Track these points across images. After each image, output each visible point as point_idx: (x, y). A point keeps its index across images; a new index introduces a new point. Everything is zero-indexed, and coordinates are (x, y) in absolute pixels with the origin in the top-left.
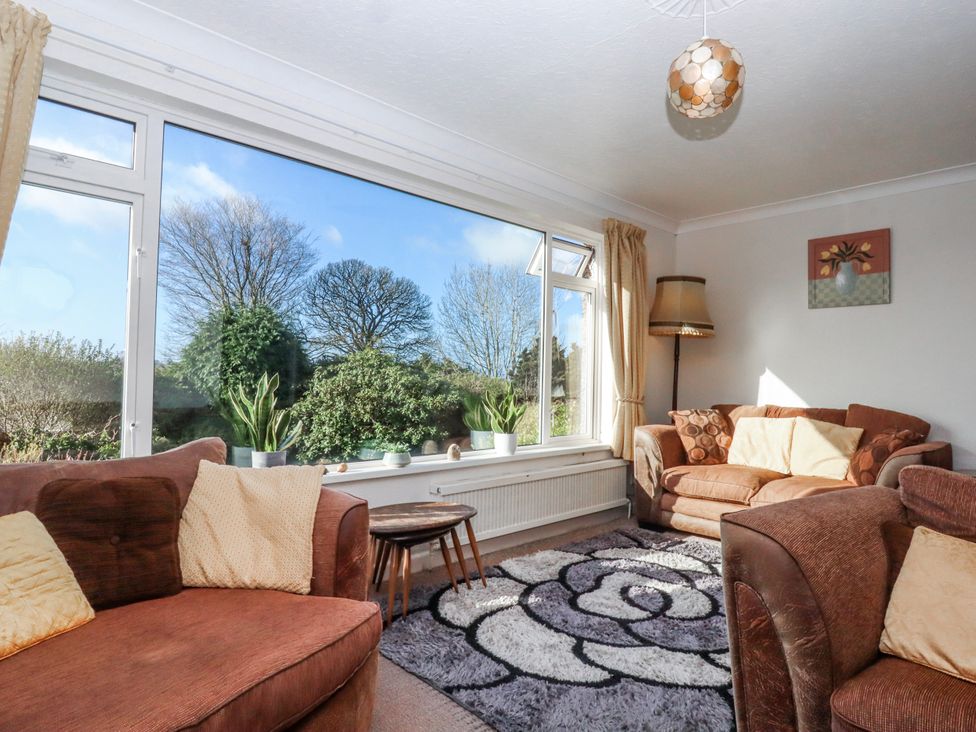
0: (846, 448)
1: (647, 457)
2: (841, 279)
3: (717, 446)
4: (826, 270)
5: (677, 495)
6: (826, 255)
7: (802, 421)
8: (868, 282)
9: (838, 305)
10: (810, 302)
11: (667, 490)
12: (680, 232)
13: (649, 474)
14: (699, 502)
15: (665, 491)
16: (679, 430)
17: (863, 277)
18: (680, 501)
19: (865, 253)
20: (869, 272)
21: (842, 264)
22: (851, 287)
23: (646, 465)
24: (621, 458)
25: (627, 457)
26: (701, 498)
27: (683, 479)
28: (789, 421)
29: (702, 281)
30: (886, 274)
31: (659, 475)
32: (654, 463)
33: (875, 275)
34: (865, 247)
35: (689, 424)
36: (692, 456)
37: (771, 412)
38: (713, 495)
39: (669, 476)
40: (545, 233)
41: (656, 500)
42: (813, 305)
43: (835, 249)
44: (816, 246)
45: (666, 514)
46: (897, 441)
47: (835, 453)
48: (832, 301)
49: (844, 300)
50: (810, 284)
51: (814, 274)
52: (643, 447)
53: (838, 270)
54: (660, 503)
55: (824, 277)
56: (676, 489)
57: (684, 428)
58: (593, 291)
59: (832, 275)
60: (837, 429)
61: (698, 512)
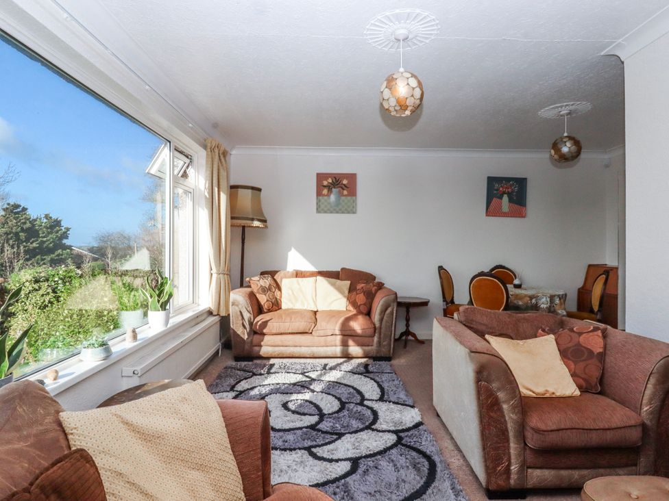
0: (344, 292)
1: (241, 312)
2: (333, 198)
3: (276, 298)
4: (325, 192)
5: (264, 334)
6: (325, 183)
7: (319, 278)
8: (346, 201)
9: (331, 212)
10: (317, 209)
11: (257, 332)
12: (234, 152)
13: (243, 323)
14: (279, 337)
15: (255, 333)
16: (255, 291)
17: (343, 198)
18: (266, 338)
19: (344, 185)
20: (346, 196)
21: (333, 189)
22: (338, 203)
23: (240, 318)
24: (218, 315)
25: (223, 314)
26: (281, 334)
27: (269, 323)
28: (312, 279)
29: (259, 190)
30: (354, 198)
31: (251, 324)
32: (247, 315)
33: (349, 198)
34: (345, 182)
35: (261, 286)
36: (265, 307)
37: (299, 274)
38: (290, 331)
39: (259, 323)
40: (170, 142)
41: (249, 340)
42: (318, 211)
43: (330, 180)
44: (321, 177)
45: (256, 348)
46: (375, 287)
47: (339, 295)
48: (328, 210)
49: (334, 210)
50: (317, 198)
51: (319, 194)
52: (237, 306)
53: (331, 192)
54: (252, 342)
55: (324, 195)
56: (265, 331)
57: (258, 289)
58: (192, 191)
59: (328, 195)
60: (338, 282)
61: (280, 343)
